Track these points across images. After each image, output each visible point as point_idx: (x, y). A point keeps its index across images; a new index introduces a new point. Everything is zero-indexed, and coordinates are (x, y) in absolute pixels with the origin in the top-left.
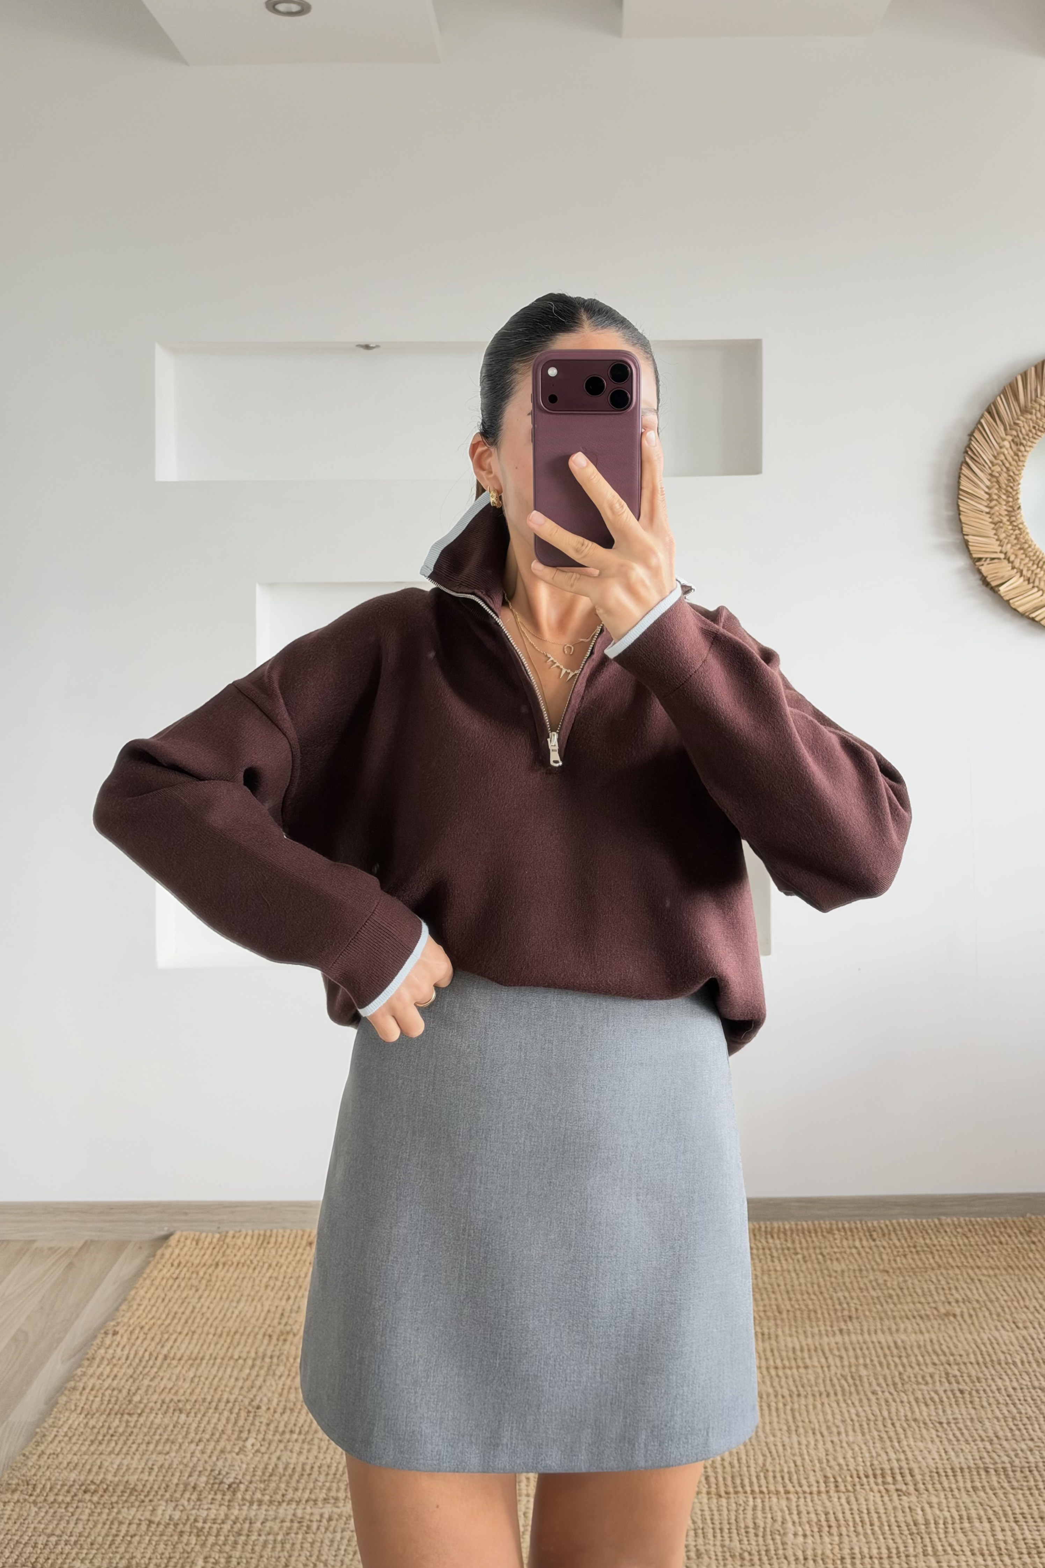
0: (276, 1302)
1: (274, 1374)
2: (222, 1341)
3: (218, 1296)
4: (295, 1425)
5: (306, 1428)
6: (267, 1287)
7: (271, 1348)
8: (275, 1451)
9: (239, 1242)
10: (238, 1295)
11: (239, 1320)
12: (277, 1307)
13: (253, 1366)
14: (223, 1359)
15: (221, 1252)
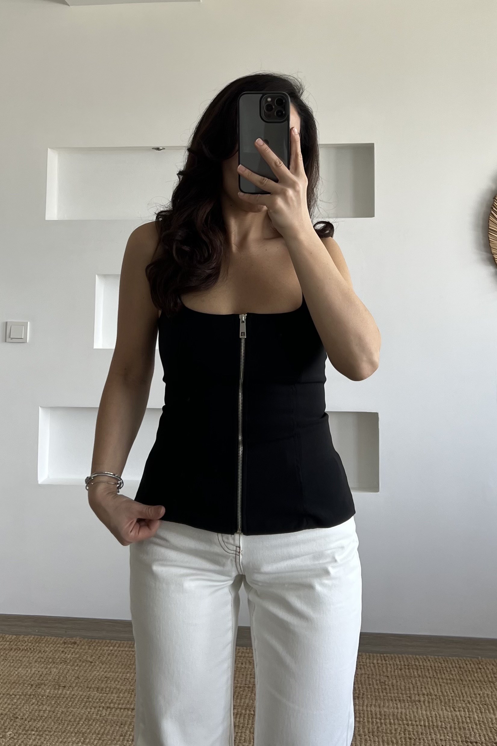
0: (40, 669)
1: (29, 703)
2: (5, 686)
3: (9, 664)
4: (34, 727)
5: (40, 729)
6: (36, 661)
7: (31, 690)
8: (21, 738)
9: (26, 639)
10: (19, 664)
11: (16, 677)
12: (39, 672)
13: (19, 698)
14: (4, 694)
15: (15, 643)
